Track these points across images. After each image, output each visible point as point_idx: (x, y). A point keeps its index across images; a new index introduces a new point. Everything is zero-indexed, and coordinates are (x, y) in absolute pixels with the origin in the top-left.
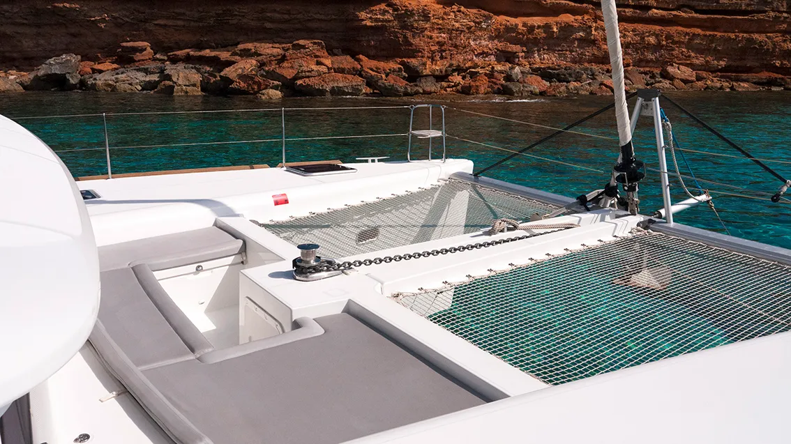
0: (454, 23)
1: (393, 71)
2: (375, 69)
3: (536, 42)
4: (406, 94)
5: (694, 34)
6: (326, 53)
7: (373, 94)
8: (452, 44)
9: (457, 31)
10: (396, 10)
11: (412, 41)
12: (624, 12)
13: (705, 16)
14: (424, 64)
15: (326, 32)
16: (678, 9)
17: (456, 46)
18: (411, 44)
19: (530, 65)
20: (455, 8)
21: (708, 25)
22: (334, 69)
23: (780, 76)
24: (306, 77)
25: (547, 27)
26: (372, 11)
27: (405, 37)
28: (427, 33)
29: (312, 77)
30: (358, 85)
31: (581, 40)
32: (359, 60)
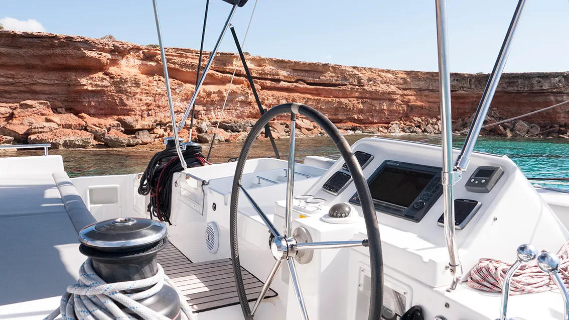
0: (157, 89)
1: (113, 126)
2: (97, 125)
3: (212, 103)
4: (129, 145)
5: (308, 98)
6: (52, 112)
7: (99, 146)
8: (156, 105)
9: (159, 95)
10: (112, 78)
11: (126, 102)
12: (266, 83)
13: (313, 87)
14: (137, 121)
15: (49, 94)
16: (297, 81)
17: (159, 106)
18: (126, 105)
19: (209, 119)
20: (156, 77)
21: (315, 92)
22: (63, 125)
23: (358, 125)
24: (38, 133)
25: (220, 93)
26: (92, 78)
27: (121, 100)
28: (138, 96)
29: (44, 132)
30: (88, 139)
31: (242, 102)
32: (82, 117)
